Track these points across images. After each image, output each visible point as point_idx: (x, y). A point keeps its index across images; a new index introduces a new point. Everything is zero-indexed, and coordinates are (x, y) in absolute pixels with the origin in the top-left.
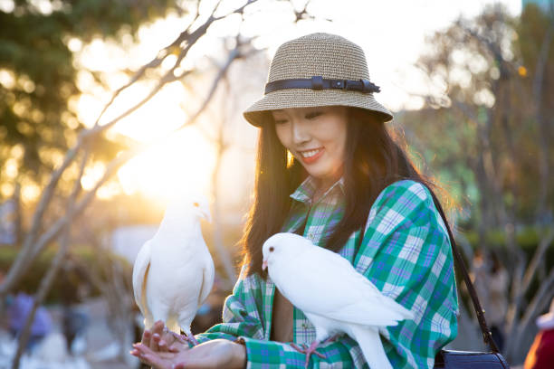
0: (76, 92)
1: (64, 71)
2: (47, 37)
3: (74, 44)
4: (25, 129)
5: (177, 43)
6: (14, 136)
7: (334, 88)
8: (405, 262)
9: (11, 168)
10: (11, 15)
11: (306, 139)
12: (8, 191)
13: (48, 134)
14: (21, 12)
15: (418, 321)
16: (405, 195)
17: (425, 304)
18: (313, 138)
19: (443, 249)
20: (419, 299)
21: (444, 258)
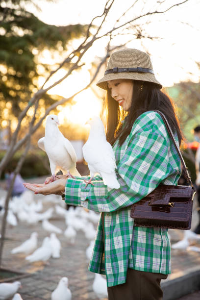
0: (36, 75)
1: (31, 64)
2: (22, 48)
3: (35, 51)
4: (12, 93)
5: (78, 50)
6: (7, 97)
7: (123, 72)
9: (6, 113)
10: (4, 37)
11: (117, 95)
12: (4, 124)
14: (9, 35)
15: (145, 172)
16: (144, 118)
17: (149, 165)
18: (119, 95)
19: (159, 141)
20: (144, 163)
21: (160, 145)
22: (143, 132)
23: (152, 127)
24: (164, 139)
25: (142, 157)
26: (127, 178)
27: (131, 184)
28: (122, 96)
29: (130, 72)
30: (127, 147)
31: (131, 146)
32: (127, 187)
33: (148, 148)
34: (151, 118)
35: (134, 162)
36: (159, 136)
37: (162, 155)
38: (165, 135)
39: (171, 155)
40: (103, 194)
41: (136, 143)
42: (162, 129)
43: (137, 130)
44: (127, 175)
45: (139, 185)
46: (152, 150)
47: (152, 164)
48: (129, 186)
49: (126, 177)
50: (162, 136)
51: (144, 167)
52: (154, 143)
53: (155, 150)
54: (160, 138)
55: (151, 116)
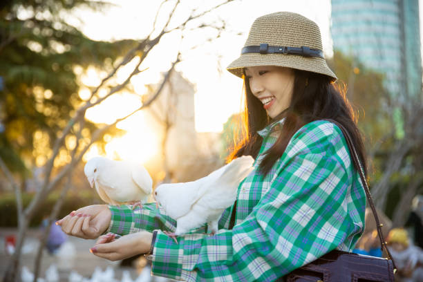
3: (77, 70)
7: (277, 53)
8: (298, 179)
11: (261, 90)
13: (62, 123)
15: (304, 224)
16: (314, 130)
17: (312, 212)
18: (265, 89)
19: (336, 173)
20: (305, 207)
21: (336, 180)
22: (310, 155)
23: (326, 148)
24: (344, 172)
25: (302, 197)
26: (271, 229)
27: (277, 240)
28: (271, 92)
29: (289, 54)
30: (276, 175)
31: (283, 175)
32: (269, 245)
33: (316, 182)
34: (327, 133)
35: (287, 204)
36: (338, 165)
37: (337, 198)
38: (347, 163)
39: (350, 200)
40: (223, 257)
41: (294, 172)
42: (343, 154)
43: (299, 150)
44: (271, 223)
45: (290, 245)
46: (323, 187)
47: (318, 212)
48: (273, 243)
49: (269, 227)
50: (343, 165)
51: (303, 214)
52: (327, 177)
53: (327, 188)
54: (339, 168)
55: (326, 128)
